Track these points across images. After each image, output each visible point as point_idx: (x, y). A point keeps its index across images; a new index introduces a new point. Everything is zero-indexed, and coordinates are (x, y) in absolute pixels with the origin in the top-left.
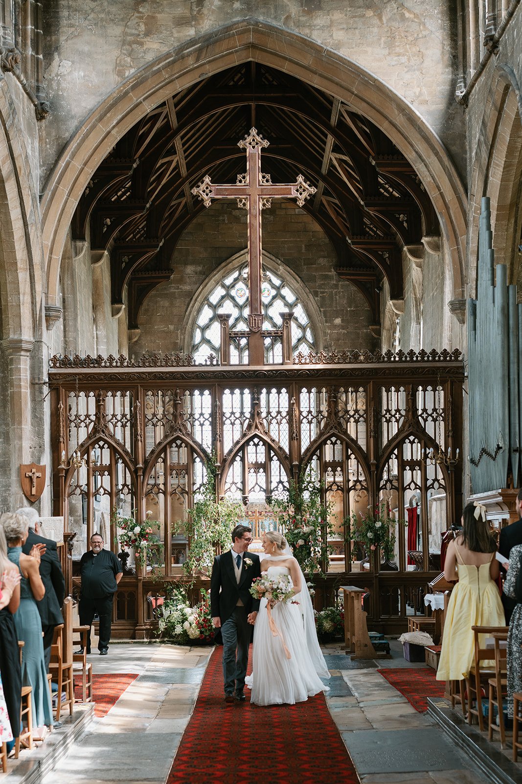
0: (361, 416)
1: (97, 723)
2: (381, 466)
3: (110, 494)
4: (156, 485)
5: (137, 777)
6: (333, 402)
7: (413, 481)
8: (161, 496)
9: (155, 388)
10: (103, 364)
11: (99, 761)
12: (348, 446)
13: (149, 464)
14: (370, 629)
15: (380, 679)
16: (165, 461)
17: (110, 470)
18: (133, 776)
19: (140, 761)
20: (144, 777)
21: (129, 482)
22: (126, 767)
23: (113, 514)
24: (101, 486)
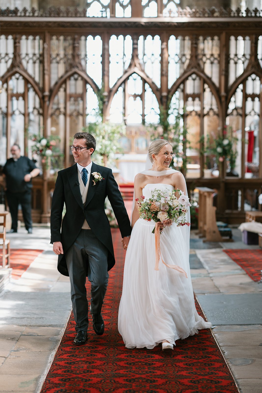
0: (215, 59)
1: (14, 284)
2: (229, 97)
3: (24, 115)
4: (58, 109)
5: (44, 324)
6: (194, 48)
7: (253, 109)
8: (62, 117)
9: (58, 34)
10: (19, 14)
11: (15, 311)
12: (204, 82)
13: (53, 92)
14: (218, 220)
15: (225, 257)
16: (65, 90)
17: (24, 96)
18: (40, 323)
19: (46, 312)
20: (49, 324)
21: (37, 106)
22: (35, 316)
23: (26, 130)
24: (17, 109)
